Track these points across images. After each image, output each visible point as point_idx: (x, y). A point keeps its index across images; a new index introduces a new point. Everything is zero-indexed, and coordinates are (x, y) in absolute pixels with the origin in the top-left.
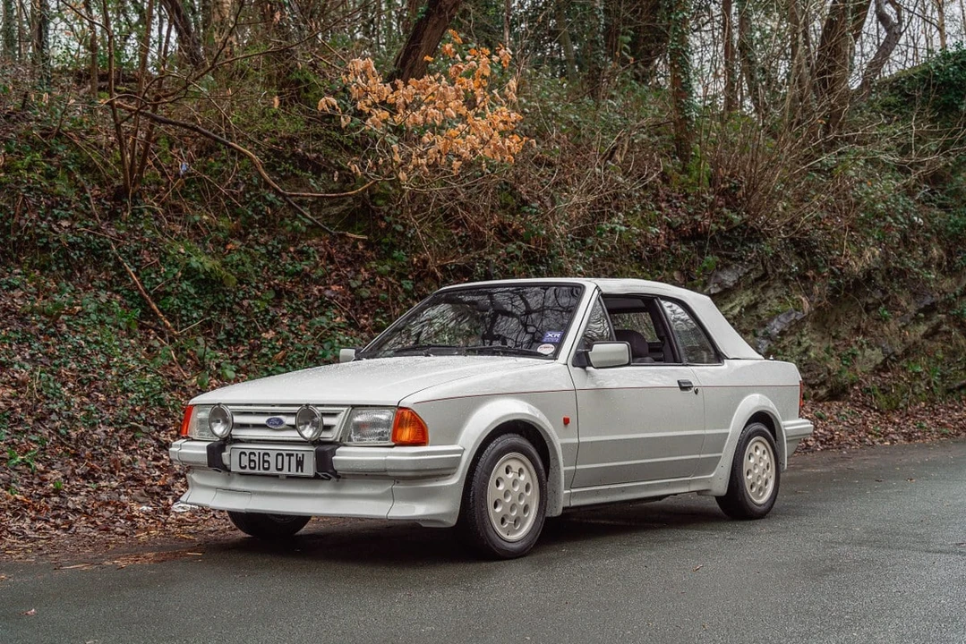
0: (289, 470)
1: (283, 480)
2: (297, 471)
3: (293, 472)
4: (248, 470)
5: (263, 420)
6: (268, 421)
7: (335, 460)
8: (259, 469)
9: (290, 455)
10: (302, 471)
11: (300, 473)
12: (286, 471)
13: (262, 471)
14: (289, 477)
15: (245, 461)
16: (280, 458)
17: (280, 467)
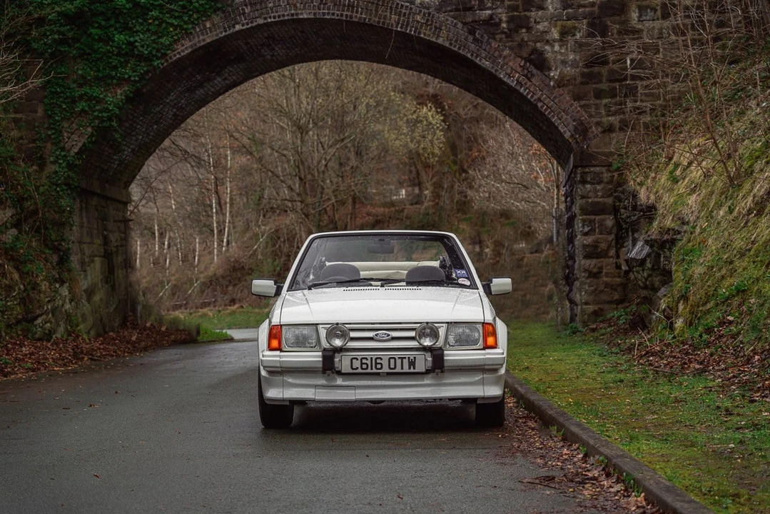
0: (402, 368)
1: (383, 376)
2: (410, 368)
3: (406, 369)
4: (360, 370)
5: (370, 334)
6: (376, 335)
7: (447, 360)
8: (372, 369)
9: (402, 359)
10: (414, 368)
11: (412, 370)
12: (398, 370)
13: (374, 370)
14: (388, 374)
15: (357, 364)
16: (392, 361)
17: (392, 366)
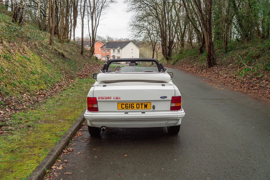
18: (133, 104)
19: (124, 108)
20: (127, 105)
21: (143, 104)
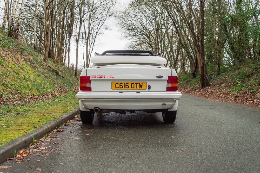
18: (128, 84)
19: (118, 88)
20: (121, 85)
21: (138, 84)
